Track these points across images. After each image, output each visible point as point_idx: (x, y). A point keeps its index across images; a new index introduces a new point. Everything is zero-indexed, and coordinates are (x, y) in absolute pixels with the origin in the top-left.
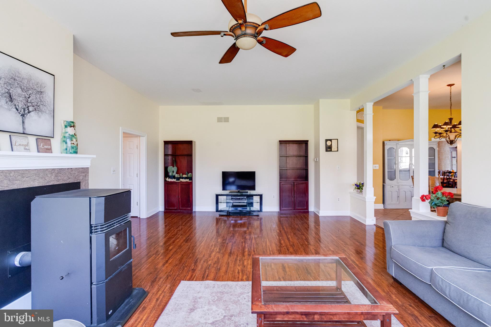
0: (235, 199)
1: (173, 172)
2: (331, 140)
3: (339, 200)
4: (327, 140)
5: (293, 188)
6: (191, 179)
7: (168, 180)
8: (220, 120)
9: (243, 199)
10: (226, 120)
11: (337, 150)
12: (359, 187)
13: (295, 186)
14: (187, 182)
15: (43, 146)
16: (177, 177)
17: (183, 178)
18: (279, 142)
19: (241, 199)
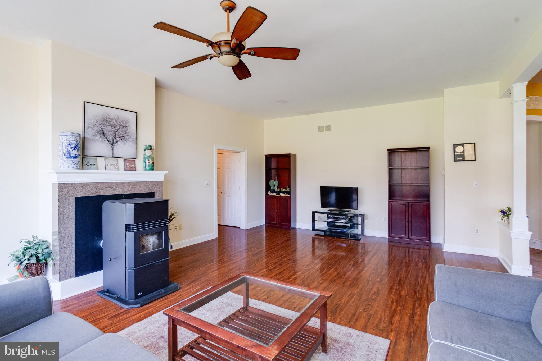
0: (333, 219)
1: (275, 186)
2: (463, 145)
3: (477, 232)
4: (455, 146)
5: (407, 209)
6: (289, 193)
7: (270, 194)
8: (321, 129)
9: (341, 218)
10: (328, 128)
11: (474, 159)
12: (506, 213)
13: (410, 207)
14: (286, 197)
15: (129, 165)
16: (276, 191)
17: (282, 192)
18: (388, 151)
19: (339, 219)
